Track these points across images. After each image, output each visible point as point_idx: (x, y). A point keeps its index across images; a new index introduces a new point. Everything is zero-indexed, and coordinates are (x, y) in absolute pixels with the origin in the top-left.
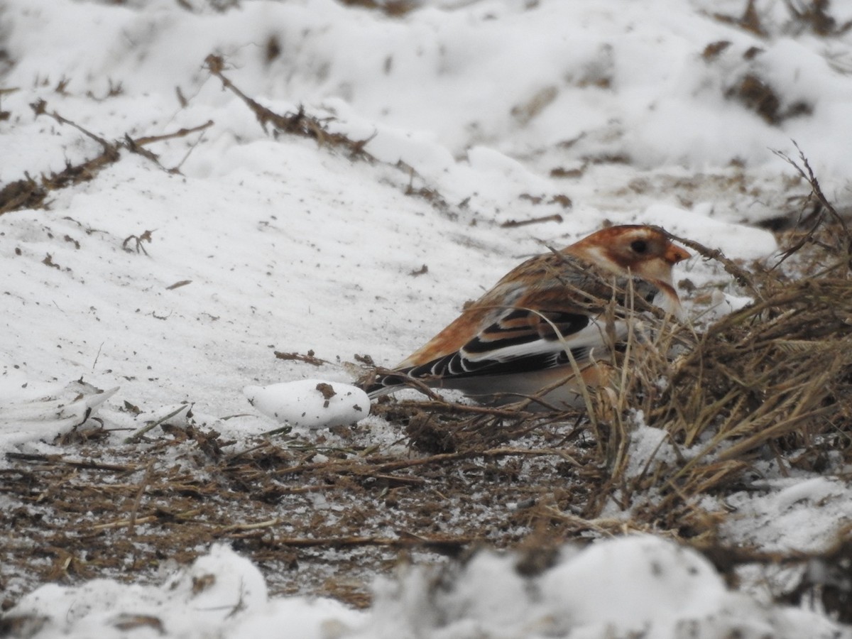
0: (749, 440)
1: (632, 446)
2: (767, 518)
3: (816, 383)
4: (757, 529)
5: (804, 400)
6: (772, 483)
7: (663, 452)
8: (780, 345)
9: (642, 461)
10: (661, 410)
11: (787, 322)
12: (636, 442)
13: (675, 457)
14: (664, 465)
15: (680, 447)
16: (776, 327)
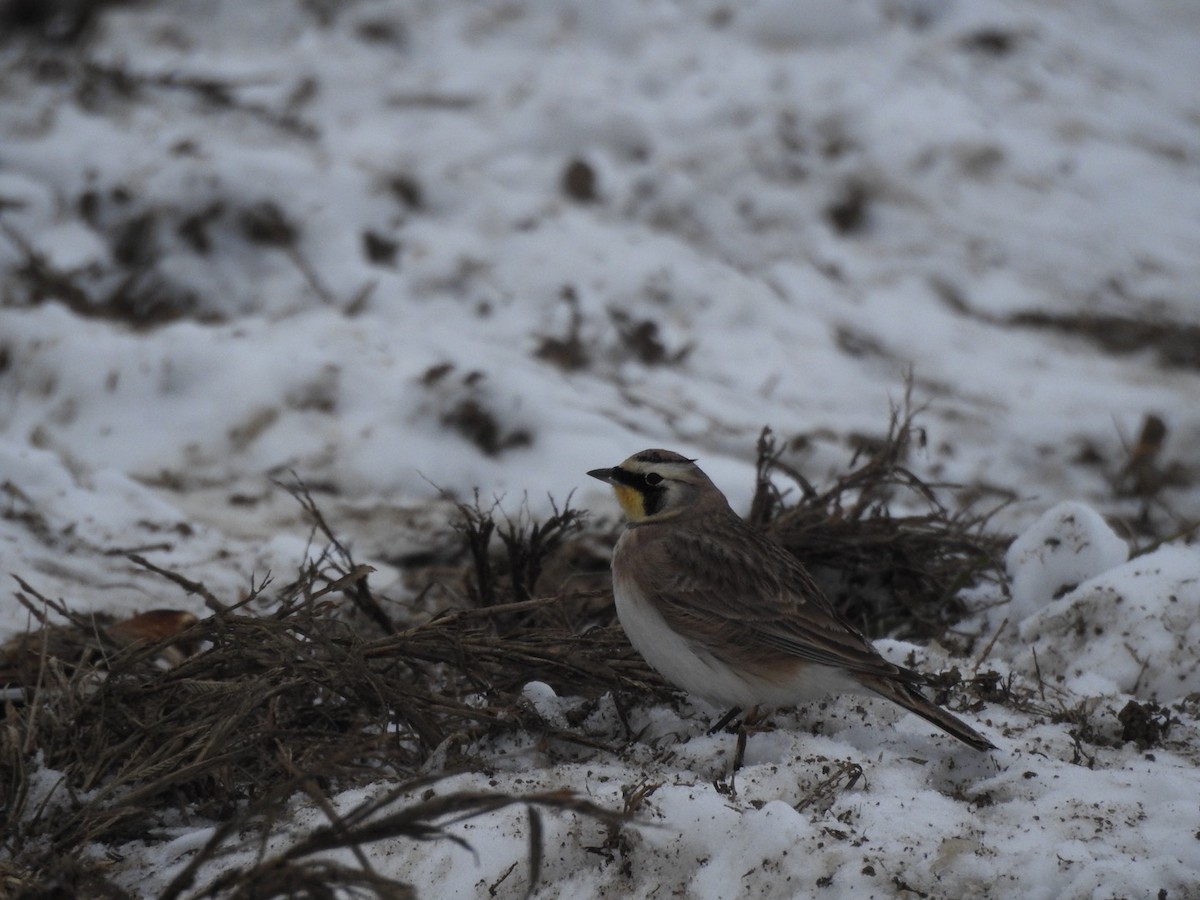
0: (149, 786)
1: (30, 788)
2: (152, 869)
3: (223, 727)
4: (141, 880)
5: (210, 744)
6: (169, 832)
7: (60, 796)
8: (189, 685)
9: (38, 805)
10: (63, 752)
11: (199, 661)
12: (35, 784)
13: (70, 802)
14: (59, 810)
15: (76, 790)
16: (187, 666)
